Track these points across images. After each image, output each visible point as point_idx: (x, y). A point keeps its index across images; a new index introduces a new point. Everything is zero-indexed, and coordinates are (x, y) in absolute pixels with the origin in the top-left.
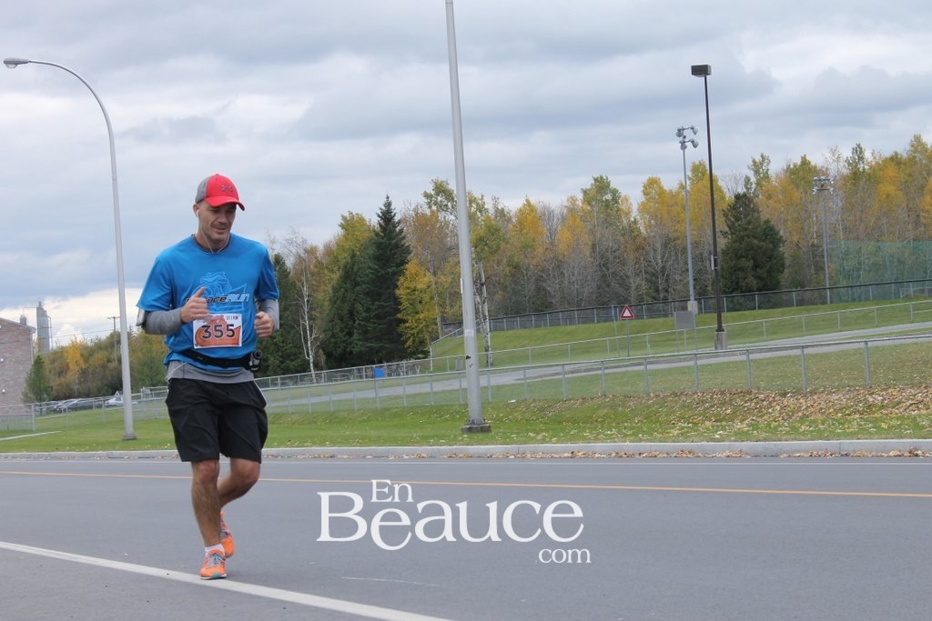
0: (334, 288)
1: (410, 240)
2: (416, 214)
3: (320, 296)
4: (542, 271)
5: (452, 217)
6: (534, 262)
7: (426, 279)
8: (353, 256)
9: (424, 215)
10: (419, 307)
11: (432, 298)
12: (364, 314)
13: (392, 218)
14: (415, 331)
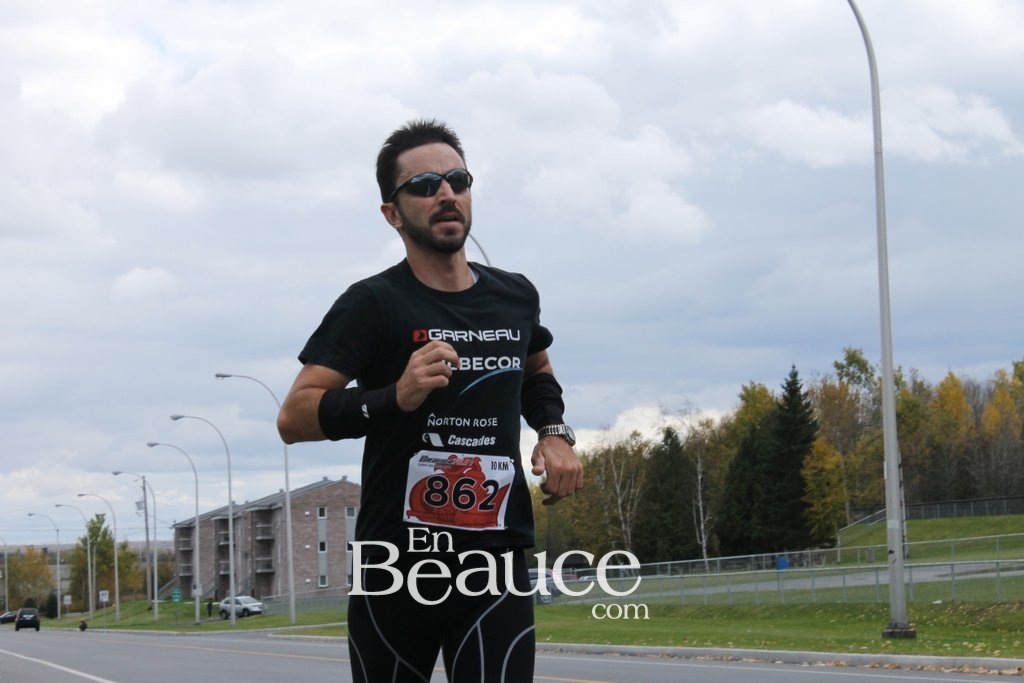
0: (731, 467)
1: (817, 414)
2: (825, 386)
3: (714, 474)
4: (966, 453)
5: (864, 391)
6: (957, 442)
7: (834, 459)
8: (753, 430)
9: (833, 387)
10: (826, 489)
11: (841, 480)
12: (764, 496)
13: (798, 390)
14: (822, 517)
